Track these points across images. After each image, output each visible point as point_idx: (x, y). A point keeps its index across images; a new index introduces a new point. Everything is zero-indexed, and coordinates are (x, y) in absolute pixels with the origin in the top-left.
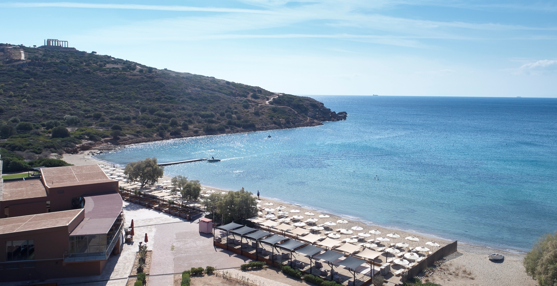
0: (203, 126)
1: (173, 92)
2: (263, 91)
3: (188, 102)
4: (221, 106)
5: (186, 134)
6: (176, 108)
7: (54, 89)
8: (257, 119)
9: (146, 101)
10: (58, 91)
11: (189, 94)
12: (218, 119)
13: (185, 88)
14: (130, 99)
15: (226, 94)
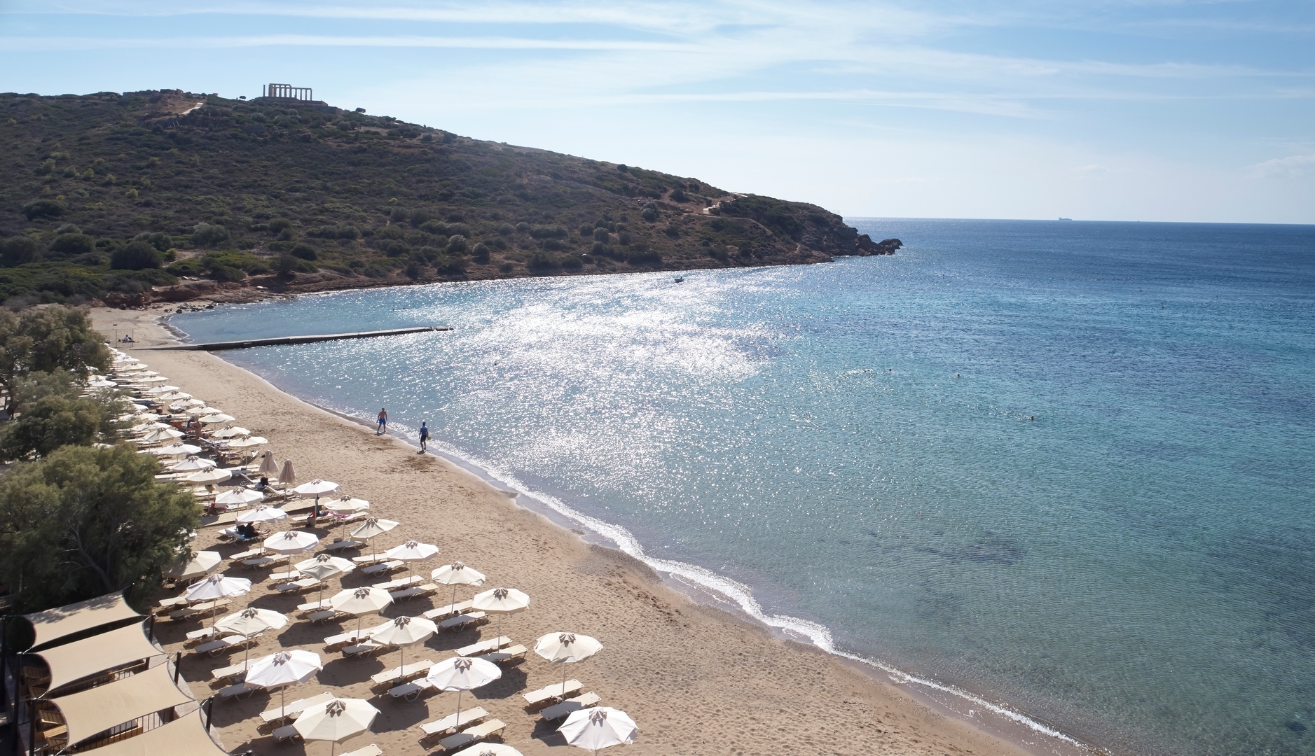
0: (527, 257)
1: (486, 182)
2: (702, 188)
3: (512, 204)
4: (589, 213)
5: (478, 274)
6: (479, 215)
7: (214, 171)
8: (671, 243)
9: (416, 200)
10: (220, 176)
11: (521, 186)
12: (573, 241)
13: (516, 175)
14: (377, 194)
15: (610, 189)
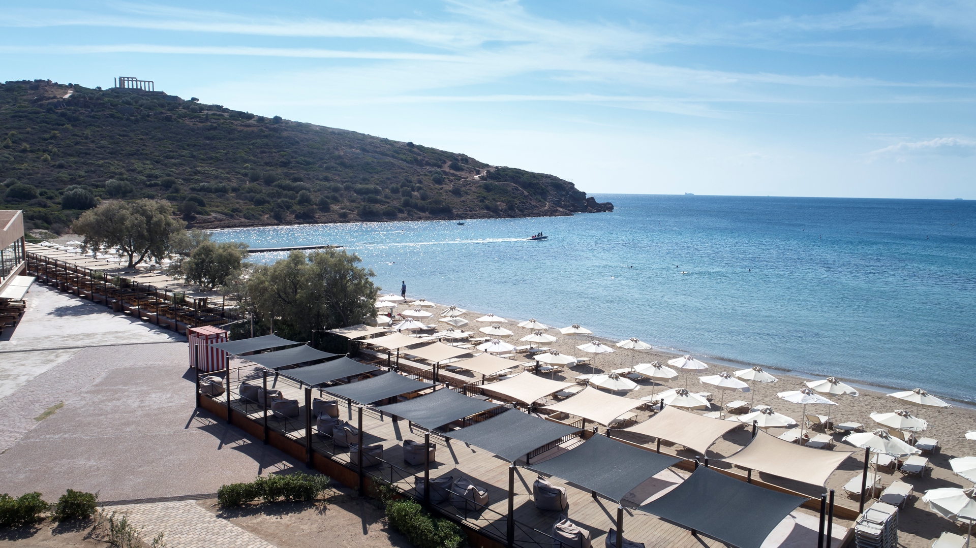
0: (356, 207)
1: (313, 153)
2: (470, 161)
3: (336, 170)
4: (394, 177)
5: (324, 219)
6: (314, 178)
7: (103, 142)
8: (457, 200)
9: (263, 166)
10: (110, 146)
11: (340, 157)
12: (386, 197)
13: (334, 148)
14: (233, 161)
15: (405, 161)
